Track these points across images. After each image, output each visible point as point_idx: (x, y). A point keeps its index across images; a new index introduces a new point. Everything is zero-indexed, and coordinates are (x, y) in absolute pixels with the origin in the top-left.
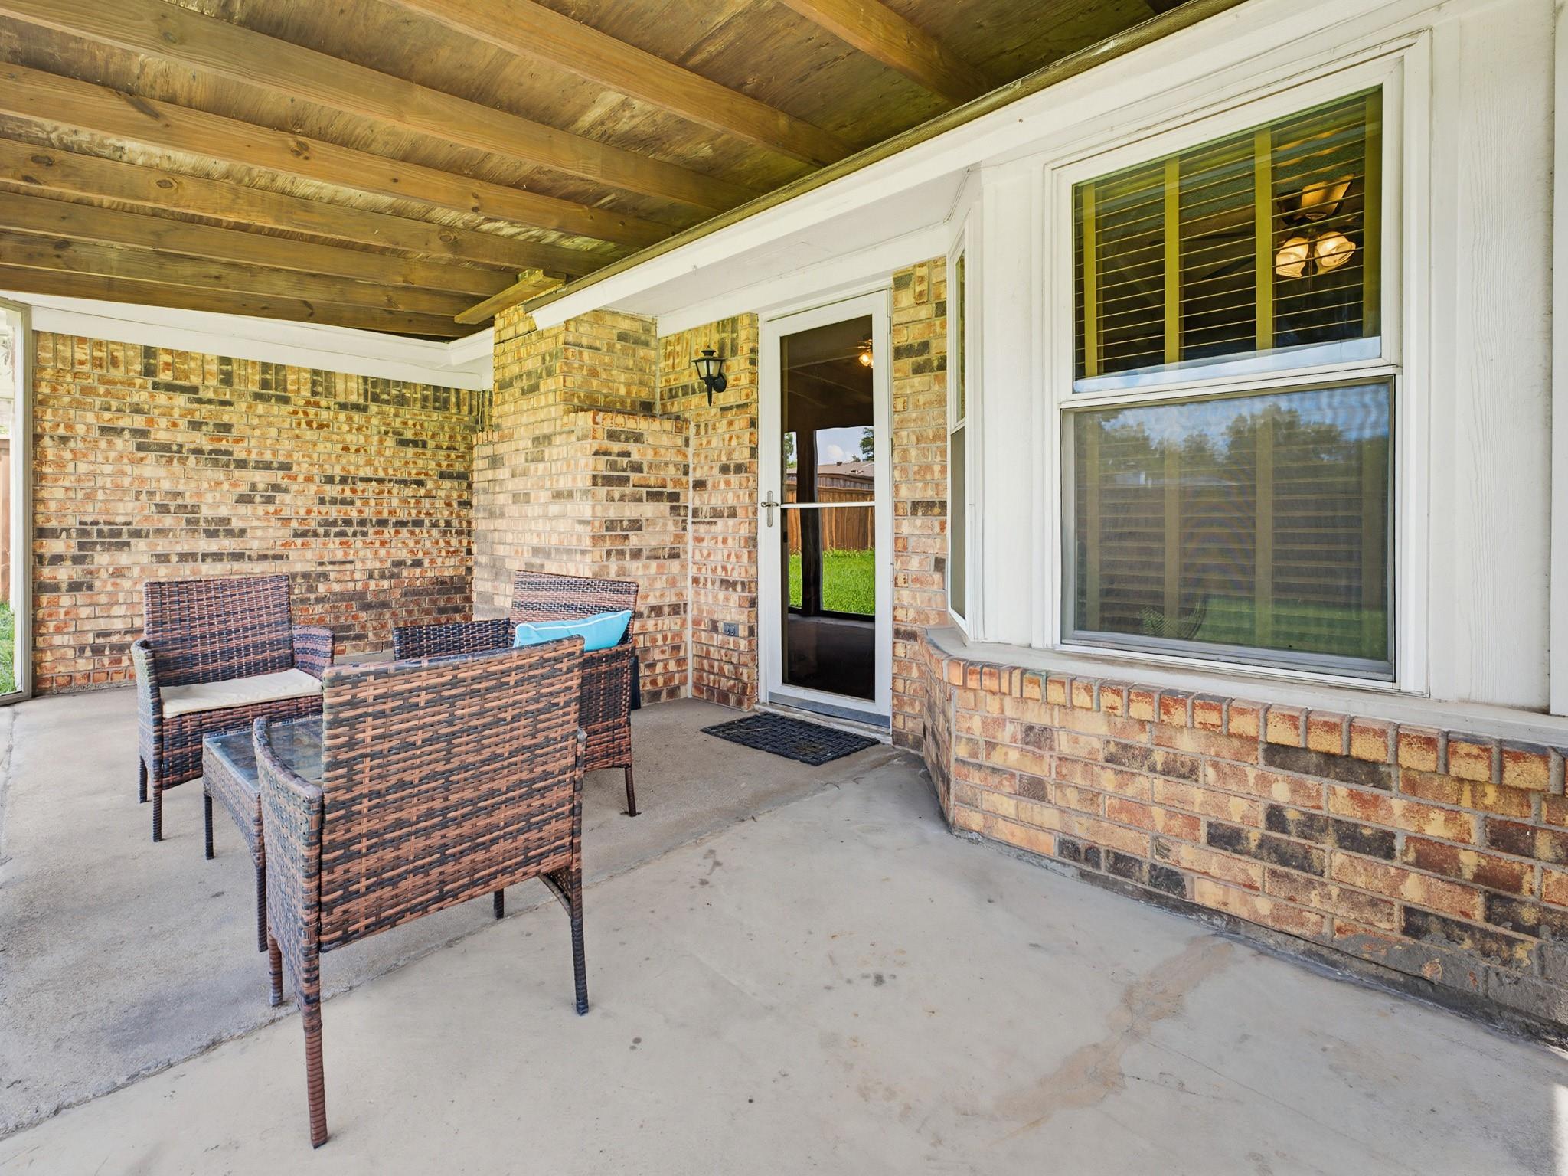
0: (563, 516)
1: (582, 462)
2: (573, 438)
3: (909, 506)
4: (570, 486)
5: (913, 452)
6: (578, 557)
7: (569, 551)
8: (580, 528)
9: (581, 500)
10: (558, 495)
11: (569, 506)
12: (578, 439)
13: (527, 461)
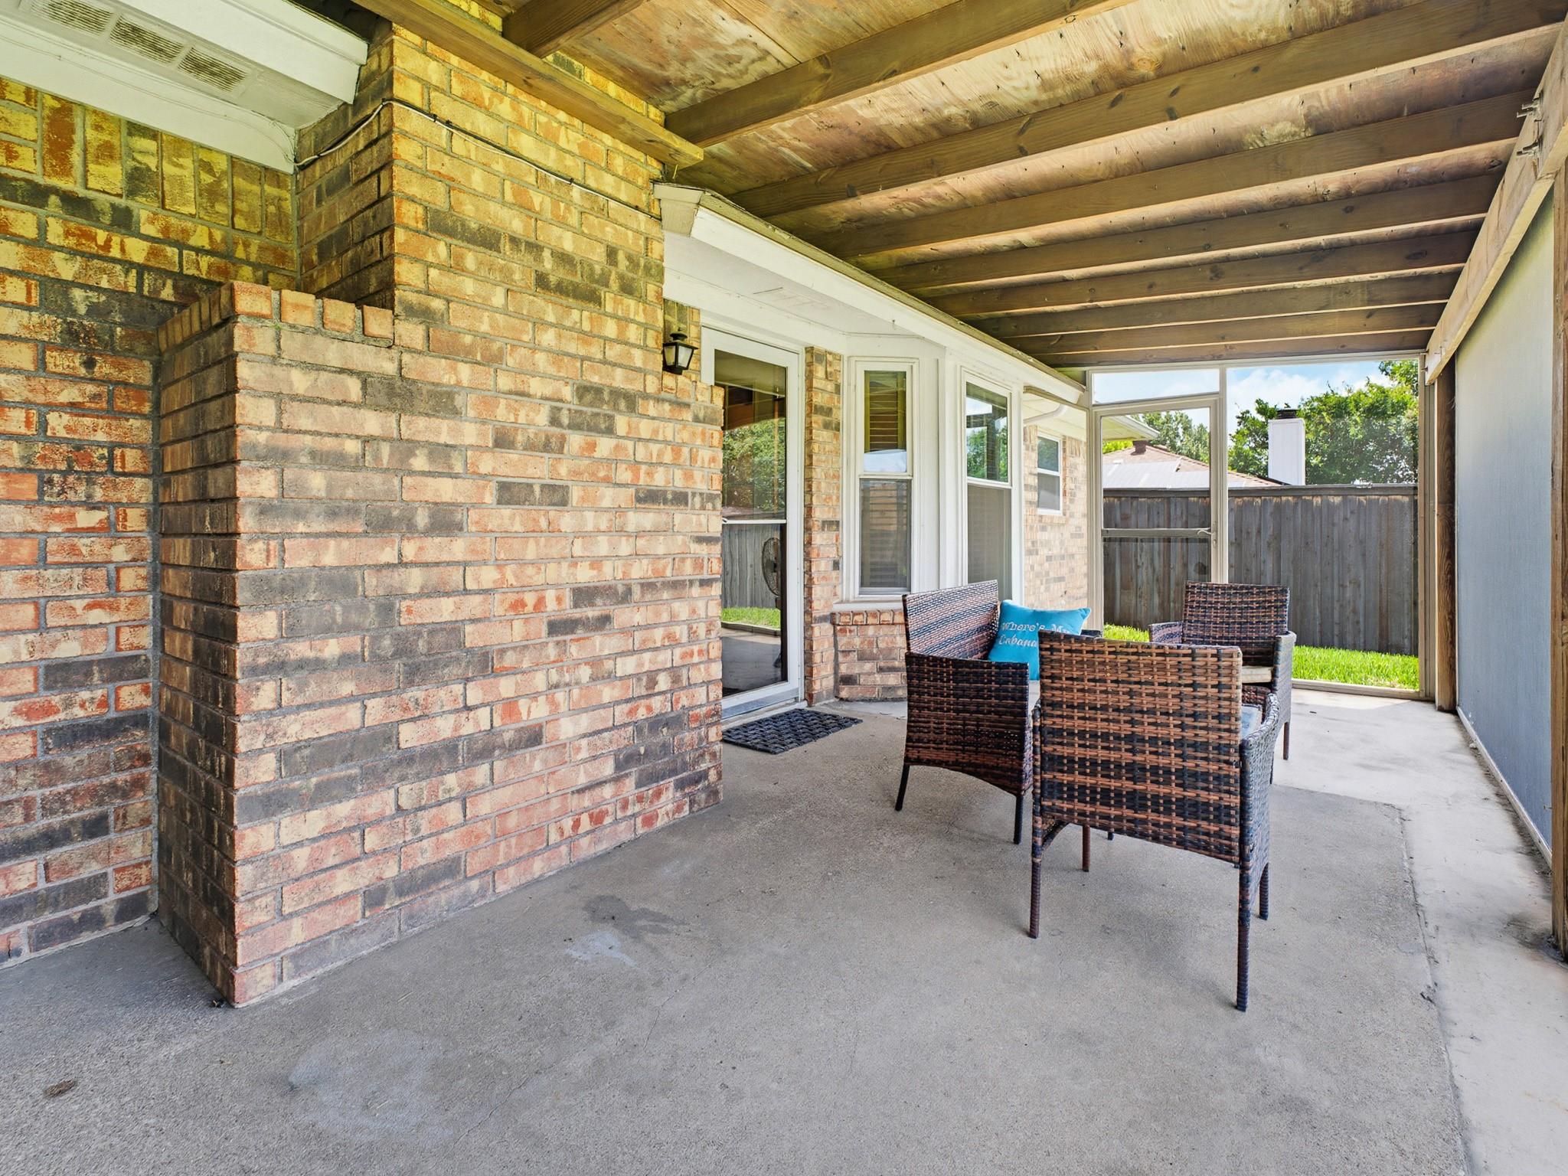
0: (667, 530)
1: (705, 454)
2: (688, 416)
3: (820, 524)
4: (679, 483)
5: (823, 485)
6: (696, 591)
7: (676, 585)
8: (702, 550)
9: (703, 508)
10: (650, 497)
11: (678, 518)
12: (696, 419)
13: (554, 421)
